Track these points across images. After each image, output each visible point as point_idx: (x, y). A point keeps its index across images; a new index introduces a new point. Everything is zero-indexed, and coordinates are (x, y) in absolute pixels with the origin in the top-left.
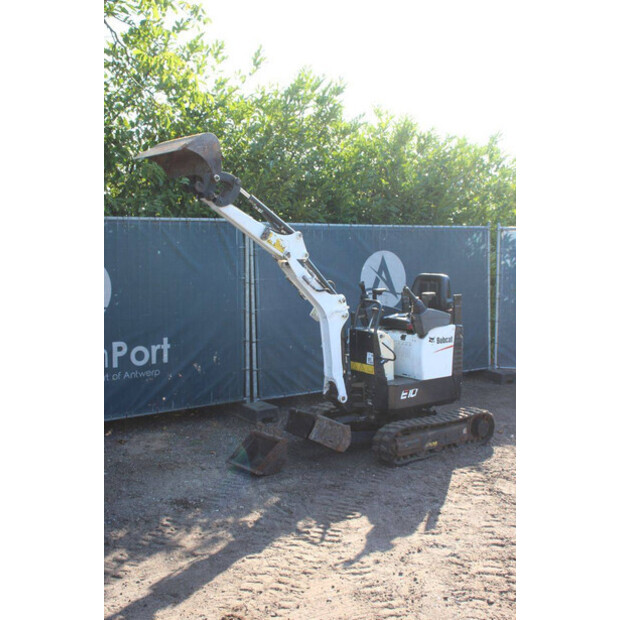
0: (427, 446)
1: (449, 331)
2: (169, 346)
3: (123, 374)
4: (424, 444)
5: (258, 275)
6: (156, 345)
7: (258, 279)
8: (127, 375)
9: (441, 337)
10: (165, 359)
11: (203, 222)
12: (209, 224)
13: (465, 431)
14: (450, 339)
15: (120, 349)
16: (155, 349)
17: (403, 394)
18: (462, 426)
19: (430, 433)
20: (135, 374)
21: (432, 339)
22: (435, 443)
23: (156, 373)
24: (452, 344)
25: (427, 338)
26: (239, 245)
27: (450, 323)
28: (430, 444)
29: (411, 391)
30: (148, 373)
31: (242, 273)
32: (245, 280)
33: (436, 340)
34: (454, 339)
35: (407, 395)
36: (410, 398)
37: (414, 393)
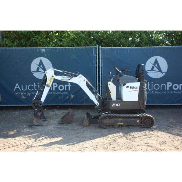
0: (118, 123)
2: (70, 85)
3: (56, 93)
4: (117, 123)
5: (102, 65)
6: (66, 85)
7: (102, 66)
8: (57, 93)
9: (132, 86)
10: (69, 89)
11: (81, 48)
12: (83, 48)
13: (138, 121)
14: (137, 88)
15: (55, 85)
16: (66, 86)
17: (113, 105)
18: (137, 119)
19: (120, 119)
20: (60, 93)
21: (127, 87)
22: (123, 123)
23: (66, 93)
24: (138, 89)
25: (125, 86)
26: (94, 55)
27: (137, 82)
28: (120, 123)
30: (64, 93)
31: (95, 64)
32: (96, 66)
33: (130, 87)
34: (139, 88)
35: (115, 105)
36: (117, 106)
37: (119, 105)
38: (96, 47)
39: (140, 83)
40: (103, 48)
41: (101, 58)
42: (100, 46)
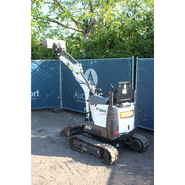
1: (106, 107)
4: (82, 147)
14: (105, 111)
17: (86, 126)
19: (85, 145)
21: (97, 109)
24: (106, 113)
25: (96, 107)
26: (130, 67)
27: (106, 104)
28: (84, 149)
29: (89, 127)
31: (131, 78)
32: (132, 80)
33: (99, 109)
34: (107, 111)
35: (88, 128)
36: (89, 129)
37: (90, 128)
38: (131, 58)
39: (108, 106)
40: (140, 60)
41: (138, 71)
42: (137, 57)
